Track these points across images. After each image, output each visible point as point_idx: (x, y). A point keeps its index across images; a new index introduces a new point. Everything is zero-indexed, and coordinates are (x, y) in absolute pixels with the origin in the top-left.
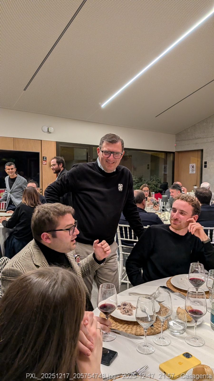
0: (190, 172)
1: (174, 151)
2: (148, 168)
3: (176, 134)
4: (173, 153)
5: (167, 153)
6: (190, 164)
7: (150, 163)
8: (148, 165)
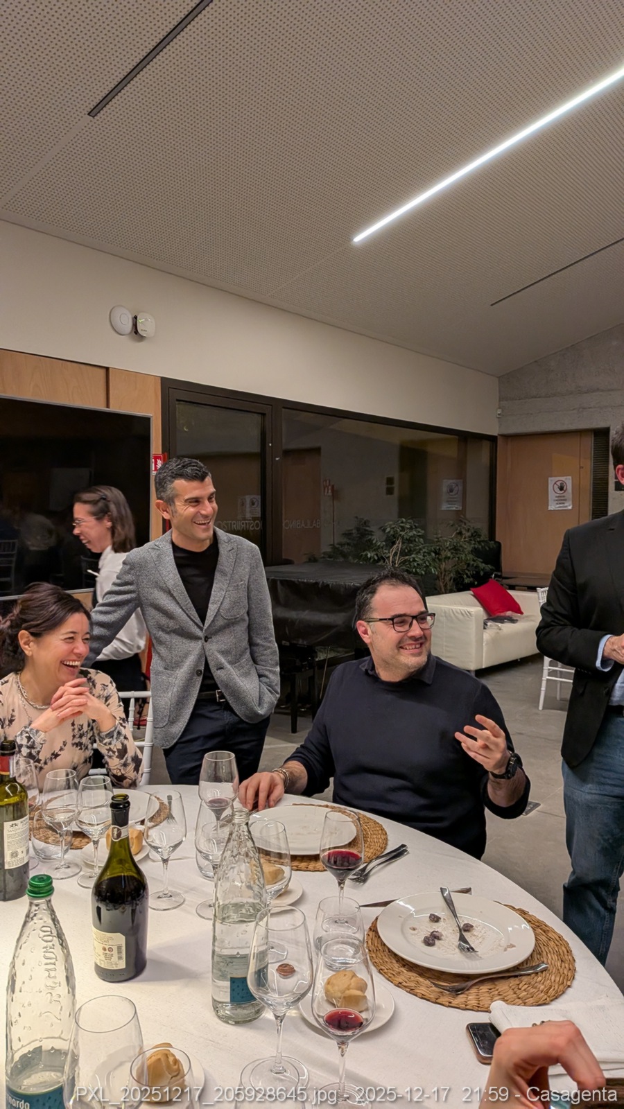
0: (553, 507)
1: (495, 433)
2: (390, 491)
3: (499, 378)
4: (492, 439)
5: (466, 438)
6: (551, 476)
7: (396, 476)
8: (390, 481)
